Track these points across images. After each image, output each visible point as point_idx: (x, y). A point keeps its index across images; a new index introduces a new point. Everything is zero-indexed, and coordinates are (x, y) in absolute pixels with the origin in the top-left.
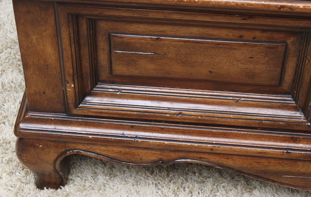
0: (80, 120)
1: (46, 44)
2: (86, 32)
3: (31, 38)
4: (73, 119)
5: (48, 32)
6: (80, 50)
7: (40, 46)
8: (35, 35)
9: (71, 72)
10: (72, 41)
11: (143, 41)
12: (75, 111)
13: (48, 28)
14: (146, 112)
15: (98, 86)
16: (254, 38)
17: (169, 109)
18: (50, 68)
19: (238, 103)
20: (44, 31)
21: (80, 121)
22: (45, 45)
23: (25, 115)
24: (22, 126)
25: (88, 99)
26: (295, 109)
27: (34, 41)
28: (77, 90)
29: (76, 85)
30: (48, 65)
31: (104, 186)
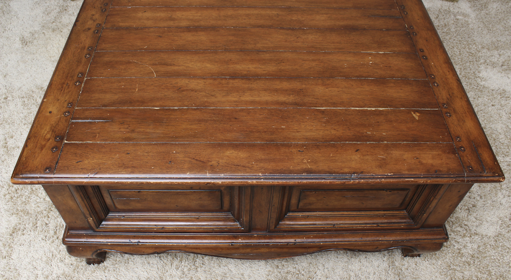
2: (92, 191)
3: (58, 198)
4: (98, 234)
6: (90, 201)
7: (64, 201)
8: (59, 196)
9: (88, 213)
10: (84, 198)
11: (130, 193)
12: (97, 230)
14: (141, 228)
15: (109, 214)
16: (200, 188)
17: (156, 225)
18: (75, 211)
19: (198, 220)
20: (64, 194)
22: (67, 200)
23: (67, 233)
24: (66, 240)
25: (103, 223)
26: (234, 221)
27: (60, 199)
28: (95, 220)
29: (94, 218)
30: (73, 210)
31: (128, 260)
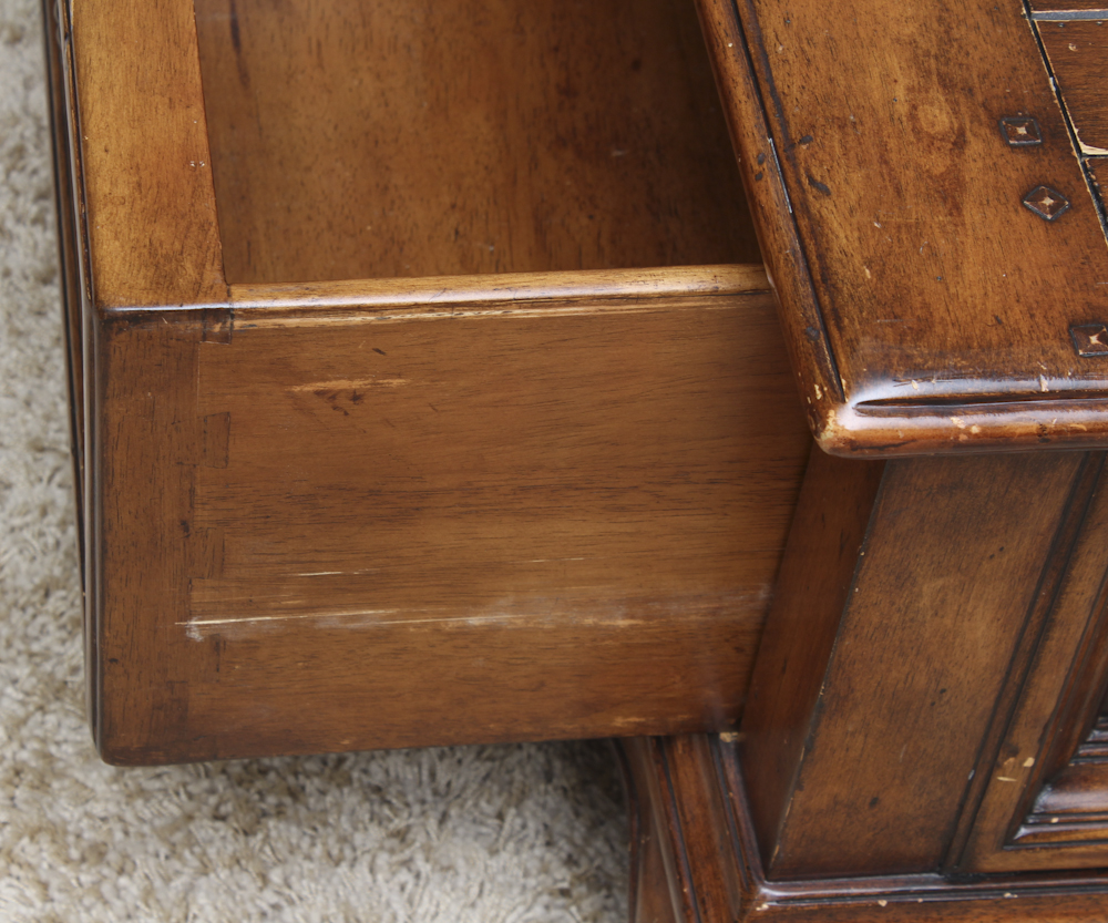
0: (1008, 895)
1: (975, 608)
3: (916, 589)
5: (1005, 560)
7: (943, 617)
8: (942, 576)
12: (994, 862)
13: (1015, 544)
18: (948, 701)
20: (992, 557)
21: (1009, 899)
22: (969, 610)
27: (925, 602)
30: (943, 691)
